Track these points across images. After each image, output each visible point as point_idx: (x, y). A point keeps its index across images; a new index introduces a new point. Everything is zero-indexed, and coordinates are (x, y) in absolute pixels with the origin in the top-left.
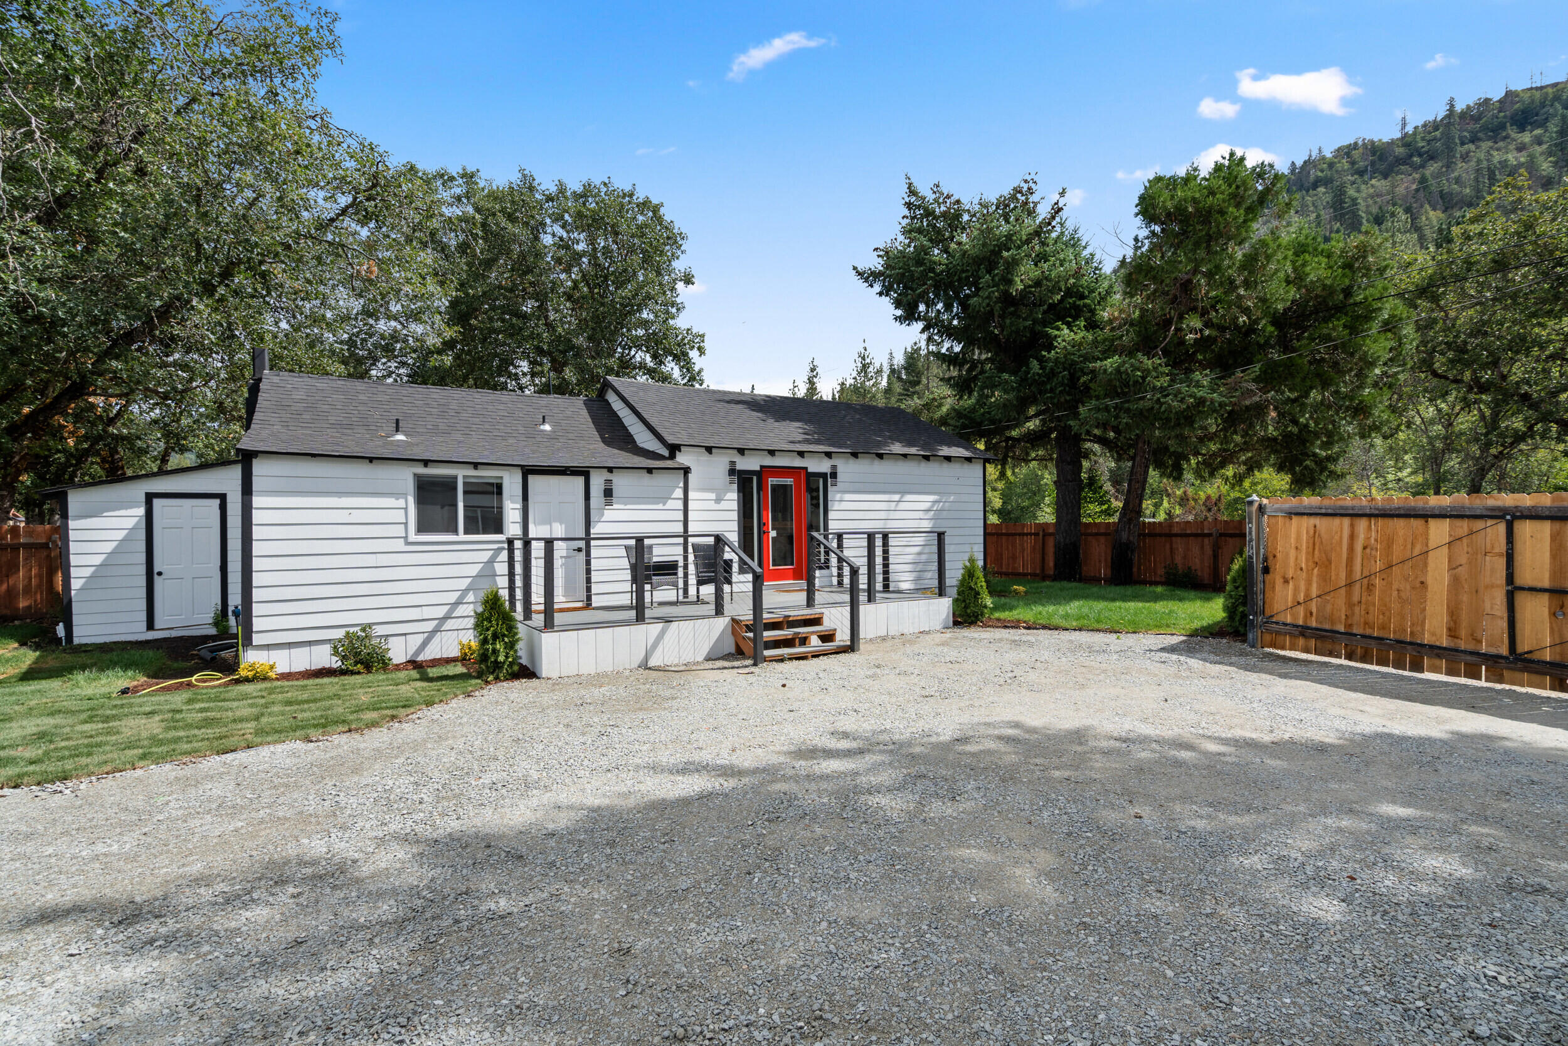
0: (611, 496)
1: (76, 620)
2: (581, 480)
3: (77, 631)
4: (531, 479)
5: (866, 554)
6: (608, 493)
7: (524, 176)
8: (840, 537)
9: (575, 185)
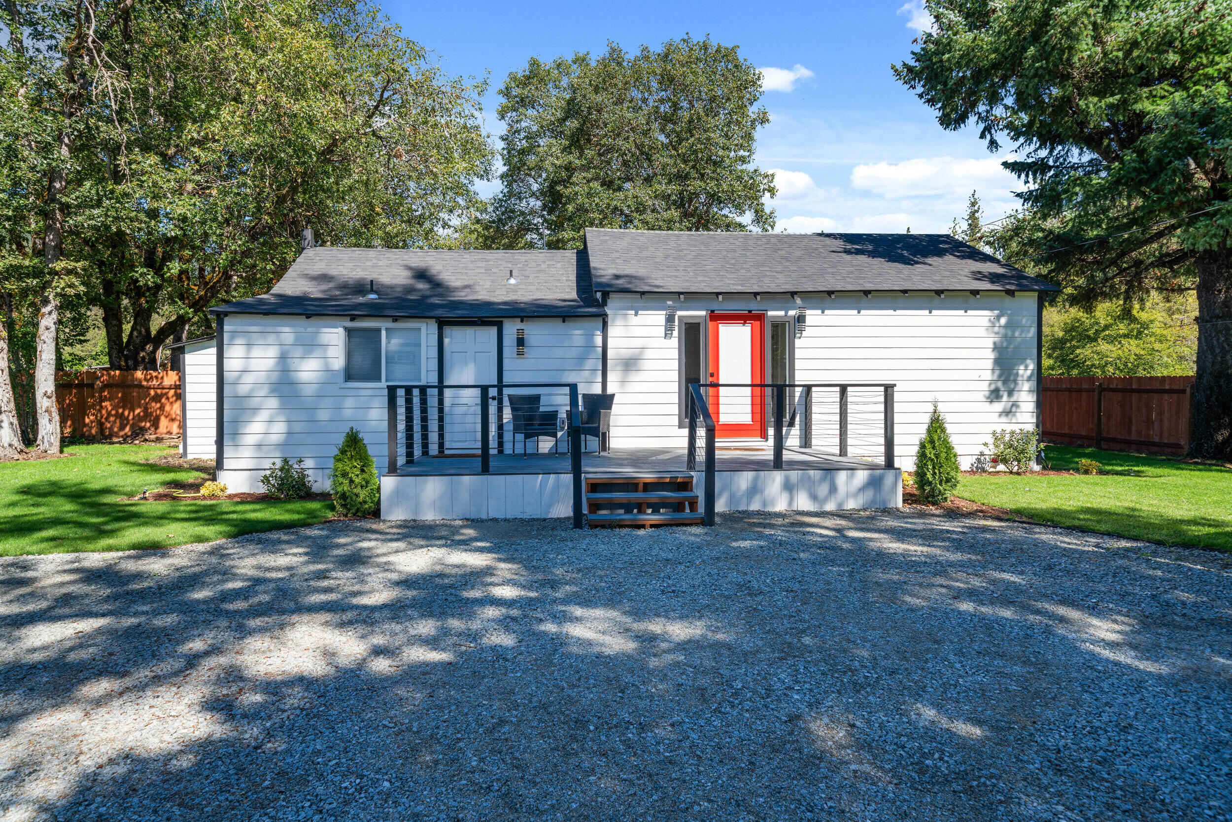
0: (523, 346)
1: (189, 441)
2: (494, 330)
3: (190, 449)
4: (447, 330)
5: (838, 411)
6: (521, 342)
7: (614, 50)
8: (808, 388)
9: (657, 48)
